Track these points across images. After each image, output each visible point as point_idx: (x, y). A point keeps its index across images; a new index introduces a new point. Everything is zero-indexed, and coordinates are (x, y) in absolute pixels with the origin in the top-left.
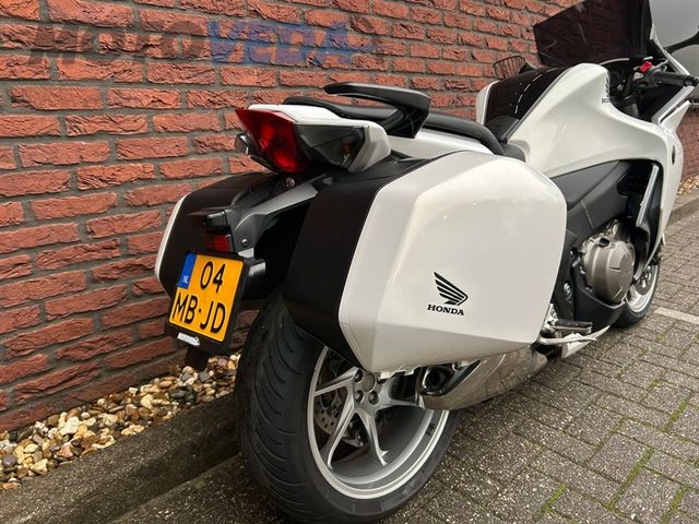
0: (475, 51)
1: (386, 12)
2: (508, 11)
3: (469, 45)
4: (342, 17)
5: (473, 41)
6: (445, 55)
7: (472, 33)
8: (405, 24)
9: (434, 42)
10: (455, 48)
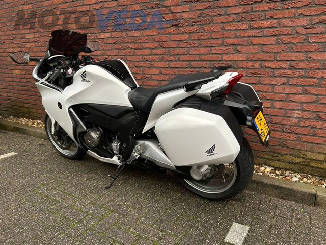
0: (239, 48)
1: (176, 39)
2: (274, 21)
3: (233, 45)
4: (156, 44)
5: (237, 42)
6: (213, 52)
7: (236, 39)
8: (187, 42)
9: (204, 47)
10: (222, 47)
